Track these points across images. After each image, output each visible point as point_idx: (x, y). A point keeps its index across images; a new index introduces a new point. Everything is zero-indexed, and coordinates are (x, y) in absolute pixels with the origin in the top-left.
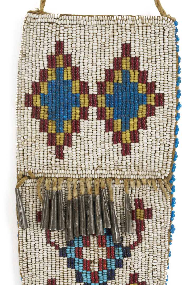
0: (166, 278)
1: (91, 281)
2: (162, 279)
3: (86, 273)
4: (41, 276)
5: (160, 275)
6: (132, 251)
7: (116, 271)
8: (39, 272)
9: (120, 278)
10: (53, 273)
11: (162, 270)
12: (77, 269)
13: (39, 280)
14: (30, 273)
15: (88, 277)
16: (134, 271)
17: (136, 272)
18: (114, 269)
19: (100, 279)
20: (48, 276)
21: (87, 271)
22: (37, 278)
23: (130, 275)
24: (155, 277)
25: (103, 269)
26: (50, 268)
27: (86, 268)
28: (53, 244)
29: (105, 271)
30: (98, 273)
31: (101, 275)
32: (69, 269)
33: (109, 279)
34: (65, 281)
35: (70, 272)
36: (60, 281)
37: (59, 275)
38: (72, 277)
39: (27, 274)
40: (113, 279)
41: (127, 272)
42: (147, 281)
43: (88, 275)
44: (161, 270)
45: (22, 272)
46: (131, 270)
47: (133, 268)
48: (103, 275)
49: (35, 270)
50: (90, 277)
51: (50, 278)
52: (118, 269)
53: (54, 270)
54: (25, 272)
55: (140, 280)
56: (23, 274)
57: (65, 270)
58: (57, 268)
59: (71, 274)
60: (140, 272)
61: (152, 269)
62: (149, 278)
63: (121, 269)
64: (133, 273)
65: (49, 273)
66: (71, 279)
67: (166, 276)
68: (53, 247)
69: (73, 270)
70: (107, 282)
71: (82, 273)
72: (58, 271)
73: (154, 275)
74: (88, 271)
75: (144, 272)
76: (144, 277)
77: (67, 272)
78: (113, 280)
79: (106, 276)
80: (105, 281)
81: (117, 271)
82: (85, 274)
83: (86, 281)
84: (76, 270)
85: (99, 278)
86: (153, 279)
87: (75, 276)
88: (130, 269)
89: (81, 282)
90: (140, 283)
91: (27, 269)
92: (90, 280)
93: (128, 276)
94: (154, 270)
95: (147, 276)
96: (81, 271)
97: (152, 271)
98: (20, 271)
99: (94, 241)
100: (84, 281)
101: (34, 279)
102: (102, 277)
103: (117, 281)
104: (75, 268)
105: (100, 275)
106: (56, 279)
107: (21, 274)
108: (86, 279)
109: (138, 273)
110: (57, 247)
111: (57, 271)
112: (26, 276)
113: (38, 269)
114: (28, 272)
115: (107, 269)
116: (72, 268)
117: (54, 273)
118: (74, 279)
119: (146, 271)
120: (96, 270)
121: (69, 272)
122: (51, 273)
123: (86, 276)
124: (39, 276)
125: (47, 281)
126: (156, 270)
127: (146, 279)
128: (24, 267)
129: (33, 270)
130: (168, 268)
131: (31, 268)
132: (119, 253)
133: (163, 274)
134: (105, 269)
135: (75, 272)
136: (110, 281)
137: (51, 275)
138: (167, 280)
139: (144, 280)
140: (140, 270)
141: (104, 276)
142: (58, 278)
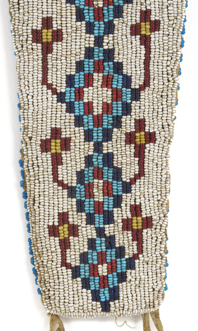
0: (184, 17)
1: (94, 19)
2: (179, 17)
3: (89, 10)
4: (34, 14)
5: (176, 12)
7: (124, 7)
8: (32, 9)
9: (128, 15)
10: (49, 10)
11: (180, 6)
12: (78, 5)
13: (32, 19)
14: (21, 11)
15: (90, 14)
16: (146, 7)
17: (148, 8)
18: (122, 4)
19: (105, 17)
20: (42, 13)
21: (89, 7)
22: (30, 16)
23: (141, 11)
24: (171, 14)
25: (109, 5)
26: (46, 4)
27: (88, 3)
29: (111, 7)
30: (103, 10)
31: (106, 11)
32: (68, 5)
33: (115, 17)
34: (62, 19)
35: (69, 8)
36: (58, 19)
37: (56, 13)
38: (71, 15)
39: (18, 12)
40: (120, 17)
41: (138, 8)
42: (161, 19)
43: (90, 12)
44: (179, 6)
45: (11, 10)
46: (142, 6)
47: (145, 3)
48: (108, 12)
49: (27, 7)
50: (92, 14)
51: (45, 16)
52: (126, 5)
53: (51, 7)
54: (15, 9)
55: (153, 18)
56: (13, 13)
57: (64, 6)
58: (53, 4)
59: (70, 11)
60: (153, 9)
61: (167, 4)
62: (163, 16)
63: (130, 5)
64: (144, 9)
65: (44, 10)
66: (70, 17)
67: (184, 14)
69: (73, 6)
70: (113, 20)
71: (84, 9)
72: (55, 7)
73: (169, 12)
74: (91, 6)
75: (157, 9)
76: (158, 15)
77: (65, 9)
78: (121, 19)
79: (112, 12)
80: (111, 18)
81: (125, 7)
82: (87, 11)
83: (88, 20)
84: (76, 7)
85: (104, 16)
86: (168, 17)
87: (75, 14)
88: (141, 5)
89: (82, 21)
90: (152, 21)
91: (17, 6)
92: (93, 17)
93: (139, 14)
94: (170, 5)
95: (161, 14)
96: (82, 7)
97: (168, 7)
98: (10, 9)
100: (86, 20)
101: (26, 18)
102: (107, 14)
103: (125, 20)
104: (75, 4)
105: (105, 12)
106: (52, 18)
107: (11, 13)
108: (88, 17)
109: (151, 10)
111: (53, 7)
112: (17, 15)
113: (32, 6)
114: (19, 9)
115: (113, 5)
116: (72, 4)
117: (50, 10)
118: (74, 17)
119: (160, 7)
120: (101, 6)
121: (68, 8)
122: (46, 10)
123: (89, 13)
124: (32, 14)
125: (41, 20)
126: (172, 5)
127: (160, 16)
128: (14, 4)
129: (25, 7)
130: (186, 6)
131: (23, 5)
133: (180, 11)
134: (111, 5)
135: (75, 8)
136: (117, 19)
137: (46, 13)
138: (185, 21)
139: (157, 18)
140: (153, 6)
141: (110, 13)
142: (54, 16)
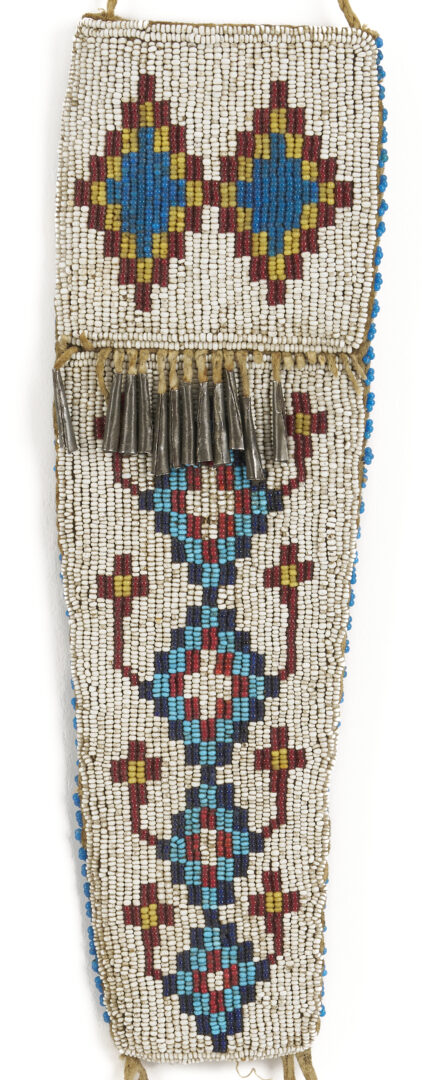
0: (354, 556)
1: (203, 558)
2: (346, 557)
3: (193, 543)
4: (101, 549)
5: (341, 548)
6: (286, 498)
7: (253, 539)
8: (97, 540)
9: (260, 553)
10: (126, 543)
11: (347, 538)
12: (175, 535)
13: (97, 558)
14: (79, 543)
15: (196, 551)
16: (290, 540)
17: (294, 541)
18: (250, 535)
19: (221, 556)
20: (115, 548)
21: (195, 538)
22: (93, 553)
23: (282, 547)
24: (332, 552)
25: (227, 536)
26: (121, 532)
27: (193, 533)
28: (126, 483)
29: (232, 539)
30: (217, 544)
31: (223, 547)
32: (159, 534)
33: (238, 555)
34: (149, 559)
35: (160, 540)
36: (140, 559)
37: (137, 548)
38: (164, 552)
39: (73, 545)
40: (247, 556)
41: (276, 541)
42: (315, 560)
43: (196, 547)
44: (345, 538)
45: (62, 542)
46: (284, 538)
47: (288, 534)
48: (226, 547)
49: (89, 536)
50: (200, 551)
51: (119, 553)
52: (257, 535)
53: (129, 537)
54: (69, 540)
55: (301, 558)
56: (64, 546)
57: (151, 536)
58: (133, 533)
59: (161, 545)
60: (302, 543)
61: (325, 535)
62: (319, 554)
63: (263, 536)
64: (287, 543)
65: (117, 543)
66: (161, 554)
67: (354, 551)
68: (128, 490)
69: (167, 536)
70: (234, 561)
71: (185, 542)
72: (137, 538)
73: (329, 548)
74: (197, 538)
75: (309, 543)
76: (310, 552)
77: (153, 542)
78: (247, 559)
79: (233, 548)
80: (231, 558)
81: (255, 539)
82: (190, 546)
83: (191, 560)
84: (172, 538)
85: (219, 553)
86: (327, 556)
87: (170, 549)
88: (282, 536)
89: (183, 561)
90: (301, 563)
91: (72, 535)
92: (200, 556)
93: (278, 551)
94: (330, 537)
95: (315, 551)
96: (182, 538)
97: (326, 540)
98: (59, 538)
99: (209, 476)
100: (188, 560)
101: (87, 556)
102: (224, 551)
103: (255, 560)
104: (170, 533)
105: (221, 547)
106: (131, 556)
107: (60, 546)
108: (192, 555)
109: (298, 545)
110: (135, 490)
111: (133, 538)
112: (71, 550)
113: (96, 535)
114: (75, 540)
115: (235, 536)
116: (164, 533)
117: (129, 543)
118: (169, 555)
119: (314, 539)
120: (214, 537)
121: (158, 540)
122: (121, 542)
123: (193, 549)
124: (97, 548)
125: (113, 560)
126: (333, 537)
127: (314, 555)
128: (67, 531)
129: (85, 536)
130: (359, 536)
131: (81, 533)
132: (259, 503)
133: (347, 546)
134: (230, 536)
135: (170, 541)
136: (242, 560)
137: (121, 547)
138: (356, 561)
139: (309, 559)
140: (301, 537)
141: (229, 549)
142: (135, 553)
